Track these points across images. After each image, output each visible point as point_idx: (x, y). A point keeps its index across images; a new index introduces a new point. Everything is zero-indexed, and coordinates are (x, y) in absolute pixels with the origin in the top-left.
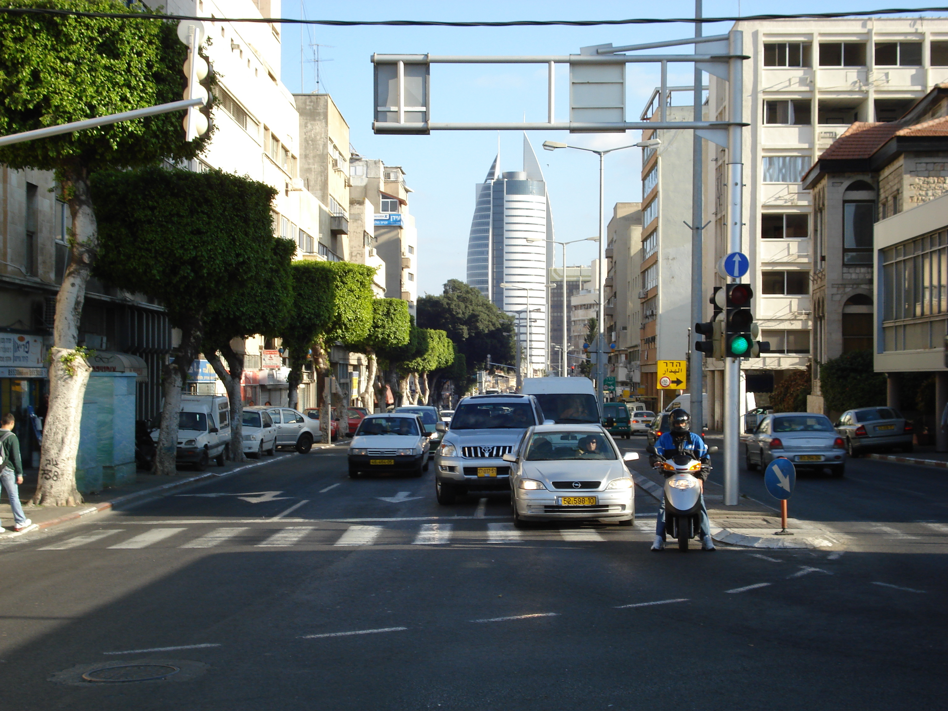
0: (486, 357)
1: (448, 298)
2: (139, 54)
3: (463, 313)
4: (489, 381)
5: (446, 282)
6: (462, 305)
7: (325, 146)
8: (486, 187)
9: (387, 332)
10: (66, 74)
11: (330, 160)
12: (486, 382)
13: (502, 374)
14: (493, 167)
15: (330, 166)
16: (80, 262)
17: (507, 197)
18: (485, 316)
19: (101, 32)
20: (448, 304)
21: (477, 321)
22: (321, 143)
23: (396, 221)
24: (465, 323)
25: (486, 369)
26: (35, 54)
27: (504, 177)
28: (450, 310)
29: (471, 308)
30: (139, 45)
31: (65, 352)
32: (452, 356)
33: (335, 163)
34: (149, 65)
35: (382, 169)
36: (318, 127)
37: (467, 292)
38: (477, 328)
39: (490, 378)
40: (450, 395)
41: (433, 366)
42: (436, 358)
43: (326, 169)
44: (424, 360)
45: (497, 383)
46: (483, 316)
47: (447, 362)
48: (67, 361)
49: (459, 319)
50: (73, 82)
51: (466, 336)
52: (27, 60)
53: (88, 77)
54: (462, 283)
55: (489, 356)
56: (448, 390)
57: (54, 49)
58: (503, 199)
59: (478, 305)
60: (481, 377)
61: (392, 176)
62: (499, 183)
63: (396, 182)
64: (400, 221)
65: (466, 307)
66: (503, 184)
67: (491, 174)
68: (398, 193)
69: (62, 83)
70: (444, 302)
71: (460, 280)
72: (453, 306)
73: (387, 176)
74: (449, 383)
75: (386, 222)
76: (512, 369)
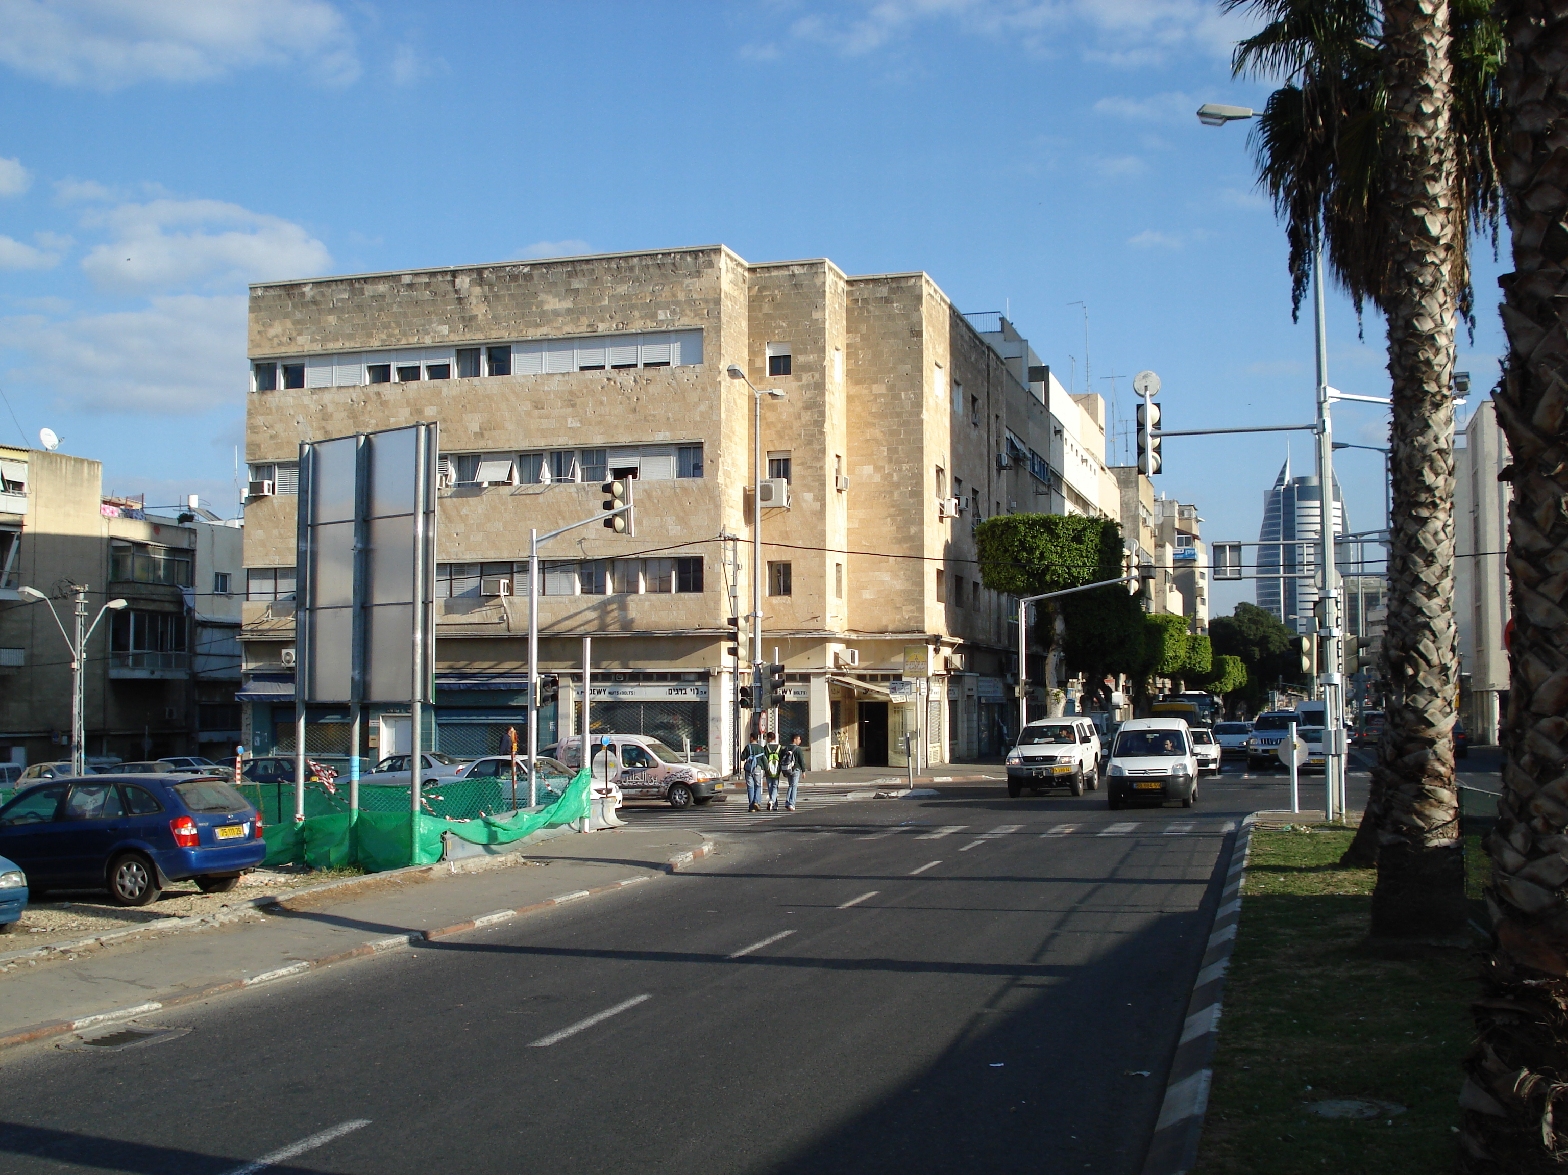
0: (1277, 678)
1: (1240, 621)
2: (1092, 541)
3: (1254, 635)
4: (1282, 700)
5: (1237, 605)
6: (1253, 627)
7: (1137, 508)
8: (1276, 494)
9: (1193, 662)
10: (1057, 553)
11: (1141, 519)
12: (1279, 701)
13: (1295, 693)
14: (1283, 472)
15: (1141, 524)
16: (1058, 644)
17: (1298, 504)
18: (1275, 637)
19: (1074, 530)
20: (1239, 626)
21: (1268, 642)
22: (1133, 506)
23: (1191, 555)
24: (1257, 644)
25: (1278, 689)
26: (1041, 544)
27: (1294, 483)
28: (1241, 633)
29: (1261, 629)
30: (1092, 537)
31: (1055, 691)
32: (1246, 679)
33: (1145, 520)
34: (1096, 546)
35: (1177, 508)
36: (1131, 493)
37: (1258, 614)
38: (1268, 649)
39: (1282, 697)
40: (1243, 714)
41: (1230, 688)
42: (1232, 681)
43: (1138, 526)
44: (1221, 683)
45: (1290, 702)
46: (1274, 637)
47: (1241, 683)
48: (1056, 695)
49: (1251, 640)
50: (1060, 556)
51: (1257, 656)
52: (1038, 547)
53: (1067, 554)
54: (1252, 605)
55: (1281, 676)
56: (1240, 709)
57: (1050, 541)
58: (1294, 505)
59: (1269, 627)
60: (1273, 696)
61: (1186, 513)
62: (1289, 489)
63: (1189, 518)
64: (1194, 554)
65: (1257, 629)
66: (1294, 490)
67: (1281, 480)
68: (1191, 529)
69: (1055, 558)
70: (1236, 624)
71: (1251, 603)
72: (1244, 628)
73: (1181, 513)
74: (1242, 703)
75: (1181, 557)
76: (1305, 689)
